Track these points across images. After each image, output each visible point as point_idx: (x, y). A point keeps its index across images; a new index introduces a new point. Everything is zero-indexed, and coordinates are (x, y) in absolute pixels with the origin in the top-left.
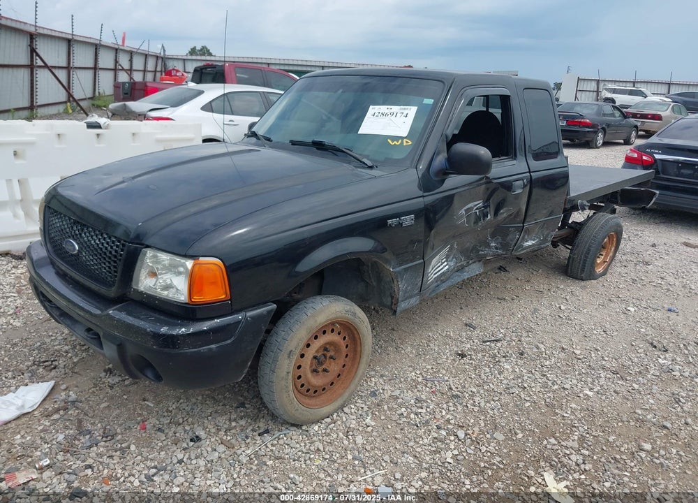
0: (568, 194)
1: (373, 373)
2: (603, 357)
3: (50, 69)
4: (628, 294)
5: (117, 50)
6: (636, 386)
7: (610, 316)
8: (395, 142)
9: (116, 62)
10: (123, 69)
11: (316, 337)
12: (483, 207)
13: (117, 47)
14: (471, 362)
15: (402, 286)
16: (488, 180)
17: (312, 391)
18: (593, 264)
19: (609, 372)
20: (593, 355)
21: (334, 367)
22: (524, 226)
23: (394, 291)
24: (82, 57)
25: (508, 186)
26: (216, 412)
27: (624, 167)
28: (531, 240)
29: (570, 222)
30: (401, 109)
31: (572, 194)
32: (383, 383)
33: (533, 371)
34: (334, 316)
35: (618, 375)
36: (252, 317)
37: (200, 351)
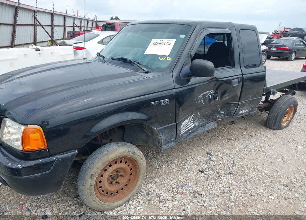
0: (265, 85)
1: (151, 181)
2: (280, 176)
3: (42, 26)
4: (299, 138)
5: (74, 18)
6: (297, 195)
7: (287, 151)
8: (162, 59)
9: (74, 23)
10: (77, 26)
11: (110, 166)
12: (214, 94)
13: (74, 17)
14: (205, 176)
15: (162, 137)
16: (216, 79)
17: (109, 194)
18: (280, 122)
19: (283, 185)
20: (275, 174)
21: (123, 181)
22: (239, 103)
23: (159, 140)
24: (58, 21)
25: (229, 82)
26: (62, 201)
27: (302, 71)
28: (244, 110)
29: (269, 99)
30: (167, 41)
31: (268, 86)
32: (155, 187)
33: (239, 183)
34: (120, 154)
35: (288, 188)
36: (62, 159)
37: (29, 177)
